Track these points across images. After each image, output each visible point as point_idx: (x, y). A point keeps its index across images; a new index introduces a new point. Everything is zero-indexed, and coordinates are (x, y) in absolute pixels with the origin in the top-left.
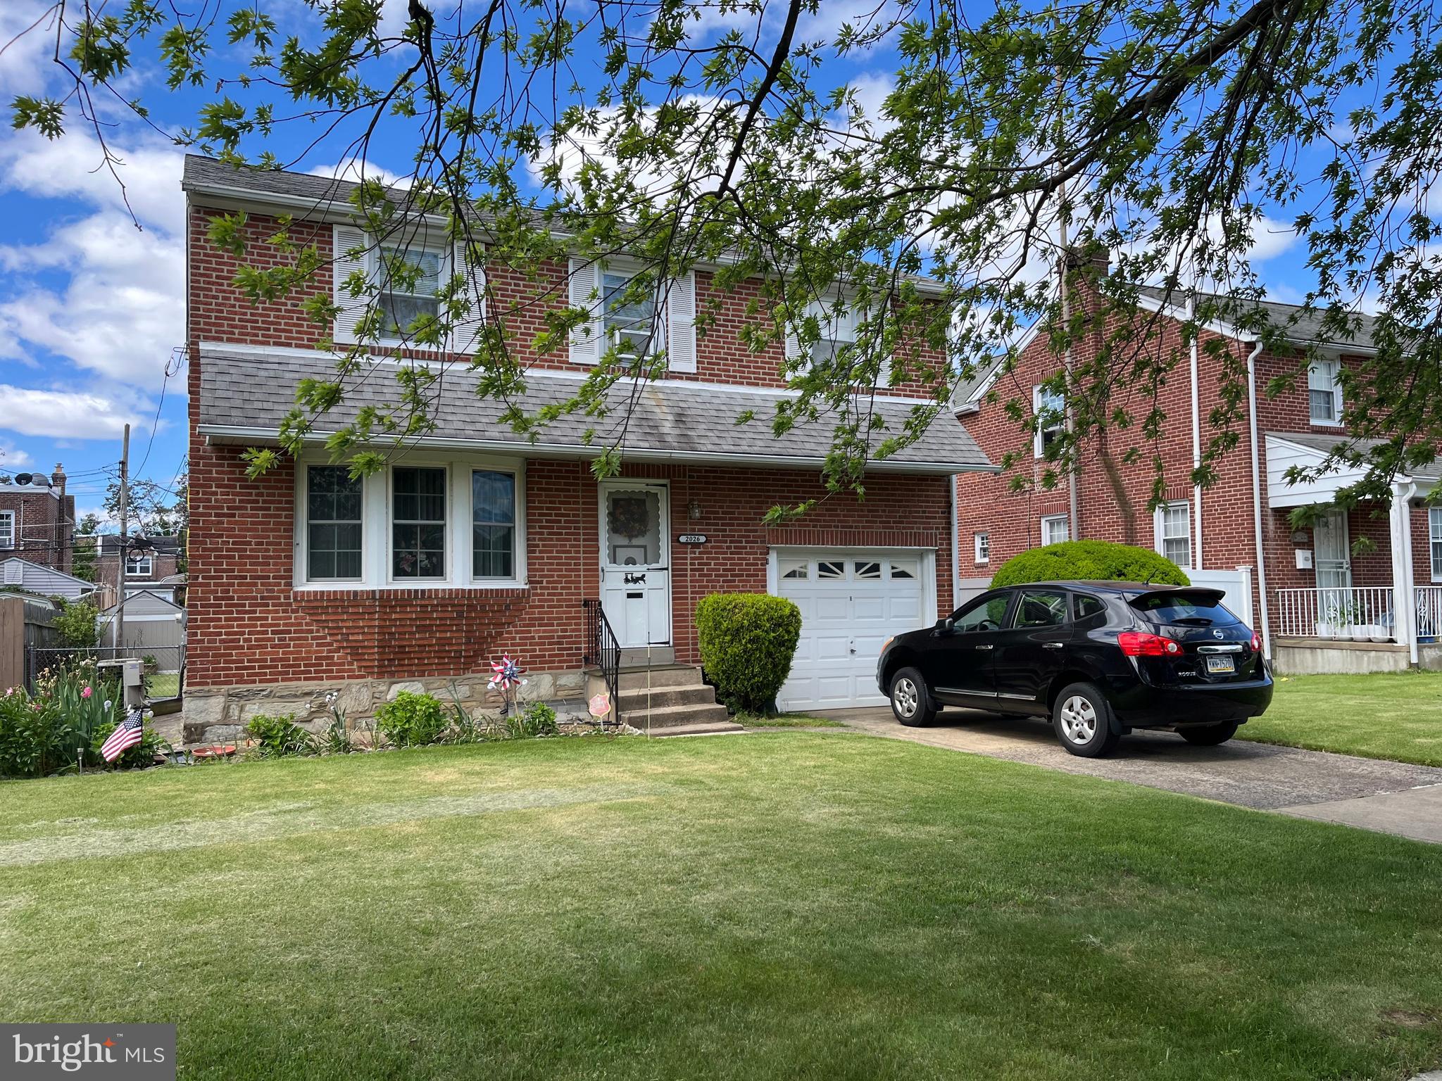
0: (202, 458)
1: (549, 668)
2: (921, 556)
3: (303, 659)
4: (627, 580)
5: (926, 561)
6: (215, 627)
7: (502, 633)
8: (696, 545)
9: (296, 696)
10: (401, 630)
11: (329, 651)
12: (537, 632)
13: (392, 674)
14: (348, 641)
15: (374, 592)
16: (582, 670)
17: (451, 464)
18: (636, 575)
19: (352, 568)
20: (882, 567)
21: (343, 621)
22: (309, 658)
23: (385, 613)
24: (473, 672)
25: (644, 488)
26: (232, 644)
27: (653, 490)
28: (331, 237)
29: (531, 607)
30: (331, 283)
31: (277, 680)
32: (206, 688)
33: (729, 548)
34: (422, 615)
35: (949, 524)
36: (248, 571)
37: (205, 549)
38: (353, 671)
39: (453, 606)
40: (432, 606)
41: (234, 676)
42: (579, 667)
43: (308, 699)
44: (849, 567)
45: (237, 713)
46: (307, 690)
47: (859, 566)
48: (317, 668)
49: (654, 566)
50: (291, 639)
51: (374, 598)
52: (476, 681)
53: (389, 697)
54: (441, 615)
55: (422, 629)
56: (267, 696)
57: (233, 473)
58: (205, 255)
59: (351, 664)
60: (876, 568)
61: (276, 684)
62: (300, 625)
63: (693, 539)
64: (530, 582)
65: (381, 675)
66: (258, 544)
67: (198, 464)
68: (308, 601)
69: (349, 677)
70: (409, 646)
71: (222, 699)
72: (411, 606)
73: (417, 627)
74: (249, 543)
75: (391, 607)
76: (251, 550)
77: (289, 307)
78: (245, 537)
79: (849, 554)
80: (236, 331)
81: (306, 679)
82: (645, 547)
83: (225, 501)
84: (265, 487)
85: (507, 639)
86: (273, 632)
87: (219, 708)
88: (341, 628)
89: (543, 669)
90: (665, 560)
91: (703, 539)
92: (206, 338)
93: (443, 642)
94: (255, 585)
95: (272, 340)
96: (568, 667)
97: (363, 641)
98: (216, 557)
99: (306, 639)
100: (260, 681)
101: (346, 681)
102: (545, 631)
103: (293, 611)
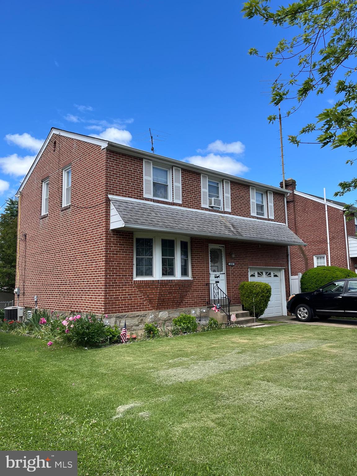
0: (109, 234)
1: (199, 306)
2: (280, 270)
3: (136, 304)
4: (215, 277)
5: (281, 272)
6: (112, 293)
7: (186, 294)
8: (232, 266)
9: (134, 317)
10: (164, 293)
11: (143, 301)
12: (195, 294)
13: (160, 309)
14: (148, 297)
15: (159, 280)
16: (207, 307)
17: (176, 238)
18: (218, 275)
19: (150, 272)
20: (271, 274)
21: (148, 290)
22: (138, 304)
23: (161, 288)
24: (180, 307)
25: (219, 248)
26: (117, 299)
27: (221, 248)
28: (142, 162)
29: (194, 286)
30: (143, 178)
31: (129, 312)
32: (110, 315)
33: (240, 267)
34: (170, 288)
35: (288, 260)
36: (121, 273)
37: (109, 266)
38: (149, 308)
39: (178, 285)
40: (173, 285)
41: (117, 310)
42: (205, 305)
43: (138, 318)
44: (264, 273)
45: (119, 323)
46: (137, 315)
47: (266, 273)
48: (140, 307)
49: (222, 272)
50: (133, 297)
51: (159, 283)
52: (181, 311)
53: (159, 317)
54: (175, 288)
55: (170, 293)
56: (126, 317)
57: (117, 240)
58: (110, 166)
59: (149, 305)
60: (270, 274)
61: (129, 313)
62: (135, 292)
63: (232, 264)
64: (193, 277)
65: (157, 309)
66: (124, 264)
67: (107, 236)
68: (138, 284)
69: (148, 310)
70: (166, 299)
71: (115, 319)
72: (168, 285)
73: (169, 292)
74: (121, 264)
75: (163, 286)
76: (122, 266)
77: (132, 185)
78: (120, 262)
79: (264, 269)
80: (118, 192)
81: (137, 311)
82: (217, 266)
83: (115, 249)
84: (126, 245)
85: (188, 296)
86: (128, 295)
87: (114, 322)
88: (147, 293)
89: (197, 306)
90: (224, 271)
91: (234, 264)
92: (110, 194)
93: (174, 297)
94: (123, 278)
95: (127, 195)
96: (203, 306)
97: (153, 297)
98: (113, 268)
99: (137, 297)
100: (125, 312)
101: (148, 311)
102: (197, 294)
103: (134, 287)
